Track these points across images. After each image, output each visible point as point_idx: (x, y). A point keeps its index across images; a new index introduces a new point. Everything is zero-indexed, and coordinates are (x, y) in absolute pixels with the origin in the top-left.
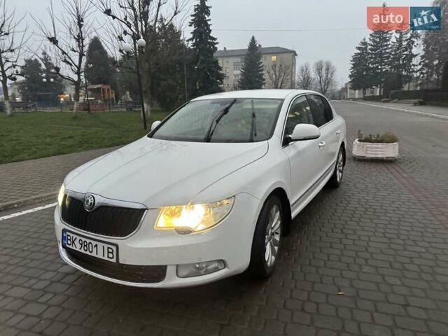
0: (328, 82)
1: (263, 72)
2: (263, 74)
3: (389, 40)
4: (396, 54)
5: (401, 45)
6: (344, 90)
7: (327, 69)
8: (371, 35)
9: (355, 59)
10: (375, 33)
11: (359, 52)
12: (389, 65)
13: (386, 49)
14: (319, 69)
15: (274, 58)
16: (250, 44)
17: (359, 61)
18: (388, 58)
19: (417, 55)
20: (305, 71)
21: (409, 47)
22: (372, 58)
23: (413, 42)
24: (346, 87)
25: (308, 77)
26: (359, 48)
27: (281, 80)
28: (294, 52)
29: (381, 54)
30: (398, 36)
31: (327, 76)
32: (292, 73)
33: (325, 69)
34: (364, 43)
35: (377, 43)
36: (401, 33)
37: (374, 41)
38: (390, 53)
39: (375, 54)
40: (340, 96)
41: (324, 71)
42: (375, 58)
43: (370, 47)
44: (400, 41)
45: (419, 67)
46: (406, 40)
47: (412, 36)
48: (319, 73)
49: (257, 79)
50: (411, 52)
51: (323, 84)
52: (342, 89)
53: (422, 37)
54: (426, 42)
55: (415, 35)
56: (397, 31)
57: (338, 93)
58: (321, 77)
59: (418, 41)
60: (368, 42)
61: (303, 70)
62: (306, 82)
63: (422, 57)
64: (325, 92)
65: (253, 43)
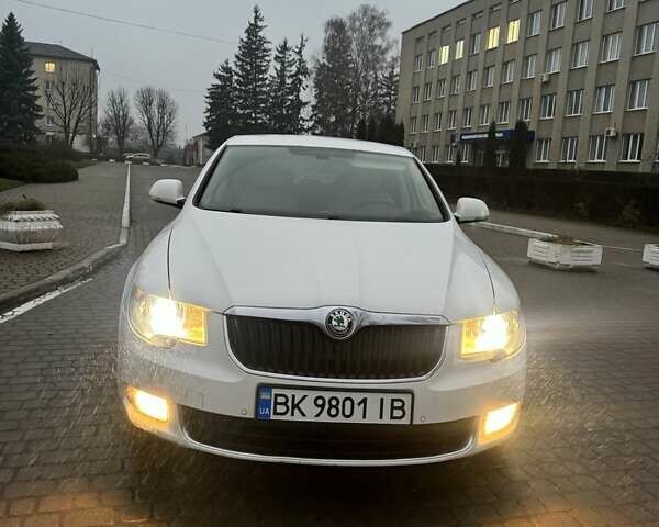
0: (164, 131)
1: (37, 93)
3: (265, 71)
4: (275, 97)
5: (283, 82)
6: (192, 147)
7: (162, 106)
8: (237, 57)
9: (212, 95)
10: (244, 54)
11: (218, 82)
12: (267, 114)
13: (261, 86)
14: (146, 100)
15: (51, 67)
16: (5, 29)
17: (220, 99)
18: (265, 101)
19: (306, 103)
20: (118, 102)
21: (295, 89)
22: (240, 97)
23: (300, 82)
24: (196, 143)
25: (125, 116)
26: (218, 77)
27: (75, 113)
28: (94, 62)
29: (255, 94)
30: (279, 66)
31: (162, 118)
32: (93, 104)
33: (158, 105)
34: (227, 70)
35: (248, 73)
36: (283, 65)
37: (243, 69)
38: (268, 93)
39: (245, 92)
40: (184, 159)
41: (155, 109)
42: (245, 99)
43: (236, 77)
44: (281, 74)
45: (311, 124)
46: (291, 76)
47: (298, 72)
48: (147, 111)
49: (24, 106)
50: (298, 96)
51: (154, 132)
52: (188, 145)
53: (313, 75)
54: (317, 84)
55: (303, 71)
56: (276, 58)
57: (179, 151)
58: (150, 119)
59: (308, 82)
60: (234, 68)
61: (114, 101)
62: (120, 124)
63: (314, 108)
64: (159, 147)
65: (11, 28)
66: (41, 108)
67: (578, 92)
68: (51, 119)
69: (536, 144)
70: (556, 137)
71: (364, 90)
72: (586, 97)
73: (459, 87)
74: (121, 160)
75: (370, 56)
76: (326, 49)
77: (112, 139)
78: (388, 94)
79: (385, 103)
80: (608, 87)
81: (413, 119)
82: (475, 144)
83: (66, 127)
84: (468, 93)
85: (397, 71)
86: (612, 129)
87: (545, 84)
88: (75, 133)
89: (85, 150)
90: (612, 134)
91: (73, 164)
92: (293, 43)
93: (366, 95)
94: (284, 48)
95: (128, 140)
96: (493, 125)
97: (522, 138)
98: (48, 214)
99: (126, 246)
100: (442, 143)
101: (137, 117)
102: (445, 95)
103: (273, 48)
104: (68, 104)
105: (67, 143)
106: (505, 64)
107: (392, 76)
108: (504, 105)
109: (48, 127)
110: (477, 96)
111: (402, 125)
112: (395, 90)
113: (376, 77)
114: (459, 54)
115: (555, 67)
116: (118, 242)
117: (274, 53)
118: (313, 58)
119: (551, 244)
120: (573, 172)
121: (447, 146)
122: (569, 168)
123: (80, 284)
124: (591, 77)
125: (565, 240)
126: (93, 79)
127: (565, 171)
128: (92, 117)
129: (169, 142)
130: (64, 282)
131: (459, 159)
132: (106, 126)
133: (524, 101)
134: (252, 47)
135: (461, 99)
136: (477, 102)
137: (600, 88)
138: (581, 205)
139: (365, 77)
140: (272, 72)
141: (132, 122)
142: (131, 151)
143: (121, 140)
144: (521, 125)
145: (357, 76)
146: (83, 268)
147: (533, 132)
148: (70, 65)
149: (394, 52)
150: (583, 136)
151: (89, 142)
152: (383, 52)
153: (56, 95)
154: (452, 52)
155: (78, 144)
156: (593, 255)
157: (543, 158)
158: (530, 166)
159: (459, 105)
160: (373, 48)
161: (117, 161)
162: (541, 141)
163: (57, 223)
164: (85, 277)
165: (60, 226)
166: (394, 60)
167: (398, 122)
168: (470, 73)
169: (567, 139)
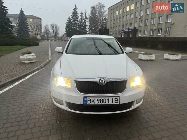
0: (57, 33)
2: (29, 27)
3: (78, 19)
4: (81, 24)
5: (82, 21)
6: (63, 36)
7: (56, 27)
9: (67, 25)
10: (73, 15)
11: (68, 22)
12: (79, 28)
13: (77, 22)
14: (53, 27)
15: (31, 20)
16: (20, 12)
17: (68, 25)
18: (78, 25)
19: (87, 25)
20: (46, 27)
21: (85, 22)
22: (73, 25)
23: (86, 20)
24: (64, 35)
25: (48, 30)
26: (68, 20)
28: (41, 19)
29: (76, 24)
30: (81, 17)
31: (56, 30)
32: (41, 28)
33: (55, 27)
34: (70, 19)
35: (74, 19)
36: (82, 17)
38: (79, 24)
39: (74, 23)
40: (62, 39)
41: (54, 28)
43: (72, 20)
44: (82, 19)
45: (89, 30)
46: (84, 19)
47: (85, 18)
48: (53, 29)
49: (26, 29)
50: (85, 24)
51: (55, 33)
52: (62, 36)
53: (89, 19)
54: (90, 21)
55: (86, 18)
56: (80, 15)
57: (60, 38)
58: (54, 31)
59: (88, 20)
60: (71, 18)
61: (45, 27)
62: (47, 32)
63: (89, 26)
64: (56, 37)
65: (22, 12)
66: (30, 30)
67: (147, 20)
68: (32, 32)
70: (143, 30)
71: (100, 22)
72: (149, 21)
73: (121, 20)
74: (48, 40)
75: (101, 14)
76: (91, 13)
77: (46, 35)
78: (105, 22)
79: (105, 24)
80: (154, 18)
81: (111, 28)
82: (125, 32)
83: (36, 34)
84: (123, 21)
85: (107, 17)
86: (155, 28)
87: (140, 18)
88: (38, 34)
89: (40, 38)
90: (155, 29)
91: (38, 41)
92: (84, 12)
93: (100, 23)
94: (82, 13)
95: (49, 36)
96: (129, 28)
97: (135, 31)
98: (33, 54)
100: (118, 33)
101: (51, 30)
102: (118, 22)
103: (79, 13)
104: (36, 28)
105: (36, 37)
106: (131, 14)
107: (106, 18)
108: (131, 23)
109: (32, 34)
110: (125, 22)
111: (109, 29)
112: (107, 21)
113: (102, 19)
114: (121, 12)
115: (142, 14)
116: (49, 59)
117: (80, 14)
118: (88, 15)
119: (144, 55)
120: (147, 38)
121: (119, 33)
122: (146, 37)
123: (41, 70)
124: (150, 16)
125: (147, 54)
126: (41, 22)
127: (145, 38)
128: (41, 31)
129: (58, 35)
130: (38, 69)
131: (122, 36)
132: (44, 33)
133: (135, 22)
134: (75, 14)
135: (121, 23)
136: (125, 24)
137: (152, 19)
138: (149, 45)
139: (100, 19)
140: (79, 19)
141: (50, 31)
142: (50, 38)
143: (48, 36)
144: (135, 28)
145: (98, 19)
146: (42, 66)
147: (137, 29)
148: (35, 20)
149: (106, 13)
150: (149, 29)
151: (41, 36)
152: (104, 13)
153: (33, 26)
154: (119, 12)
155: (39, 37)
156: (153, 57)
157: (140, 35)
158: (137, 37)
159: (121, 24)
160: (102, 12)
161: (47, 40)
162: (139, 31)
163: (35, 56)
164: (42, 68)
165: (36, 57)
166: (106, 14)
167: (108, 28)
168: (123, 17)
169: (145, 30)
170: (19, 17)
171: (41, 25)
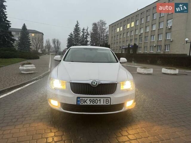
0: (58, 48)
1: (30, 40)
3: (80, 34)
4: (82, 40)
5: (84, 37)
7: (58, 42)
8: (73, 31)
9: (68, 40)
10: (75, 31)
11: (70, 37)
14: (54, 42)
15: (33, 35)
16: (23, 27)
17: (70, 41)
18: (80, 41)
19: (88, 41)
20: (48, 42)
21: (86, 38)
22: (75, 40)
23: (87, 36)
24: (65, 50)
26: (70, 36)
27: (39, 45)
28: (43, 33)
29: (78, 39)
31: (58, 45)
32: (42, 42)
33: (56, 42)
34: (71, 34)
36: (83, 33)
37: (75, 34)
38: (80, 39)
40: (63, 54)
42: (76, 40)
43: (73, 36)
44: (83, 35)
46: (85, 35)
47: (87, 34)
49: (27, 43)
51: (56, 48)
52: (63, 51)
53: (90, 35)
54: (91, 37)
55: (88, 34)
56: (82, 32)
57: (61, 52)
58: (55, 45)
59: (89, 36)
60: (73, 34)
61: (47, 42)
62: (49, 47)
63: (91, 42)
64: (57, 51)
65: (24, 26)
66: (31, 44)
67: (147, 37)
68: (33, 46)
69: (138, 48)
70: (143, 47)
71: (101, 38)
72: (149, 38)
73: (121, 37)
74: (49, 54)
75: (102, 31)
76: (93, 29)
77: (47, 50)
78: (106, 39)
79: (106, 40)
80: (153, 36)
81: (112, 44)
82: (125, 48)
83: (37, 48)
84: (123, 38)
85: (108, 34)
86: (155, 44)
87: (140, 35)
88: (39, 49)
89: (41, 52)
90: (155, 46)
91: (38, 55)
92: (86, 28)
93: (102, 39)
94: (84, 29)
95: (50, 50)
96: (129, 45)
97: (135, 47)
99: (50, 72)
100: (118, 49)
101: (52, 45)
102: (118, 38)
104: (37, 42)
105: (37, 51)
106: (131, 31)
107: (107, 35)
108: (131, 40)
109: (33, 47)
110: (125, 38)
111: (109, 45)
112: (108, 38)
113: (104, 35)
114: (121, 30)
115: (142, 32)
116: (48, 71)
117: (81, 30)
118: (90, 31)
119: (142, 69)
120: (147, 54)
121: (119, 49)
122: (145, 53)
123: (39, 80)
124: (150, 33)
125: (145, 68)
126: (42, 37)
128: (42, 45)
129: (59, 50)
130: (36, 79)
131: (122, 52)
132: (46, 47)
133: (136, 39)
134: (77, 29)
135: (122, 39)
136: (125, 40)
137: (152, 36)
138: (148, 61)
139: (101, 35)
140: (81, 34)
141: (51, 46)
142: (51, 52)
143: (49, 50)
144: (135, 44)
145: (99, 35)
147: (138, 46)
148: (37, 34)
149: (107, 30)
150: (149, 46)
151: (42, 51)
152: (105, 30)
153: (34, 40)
154: (120, 29)
155: (39, 51)
156: (151, 71)
157: (140, 51)
158: (137, 53)
159: (122, 40)
160: (103, 29)
161: (48, 54)
162: (139, 48)
165: (35, 68)
166: (107, 31)
167: (109, 44)
168: (124, 34)
169: (145, 47)
170: (21, 32)
171: (42, 39)
